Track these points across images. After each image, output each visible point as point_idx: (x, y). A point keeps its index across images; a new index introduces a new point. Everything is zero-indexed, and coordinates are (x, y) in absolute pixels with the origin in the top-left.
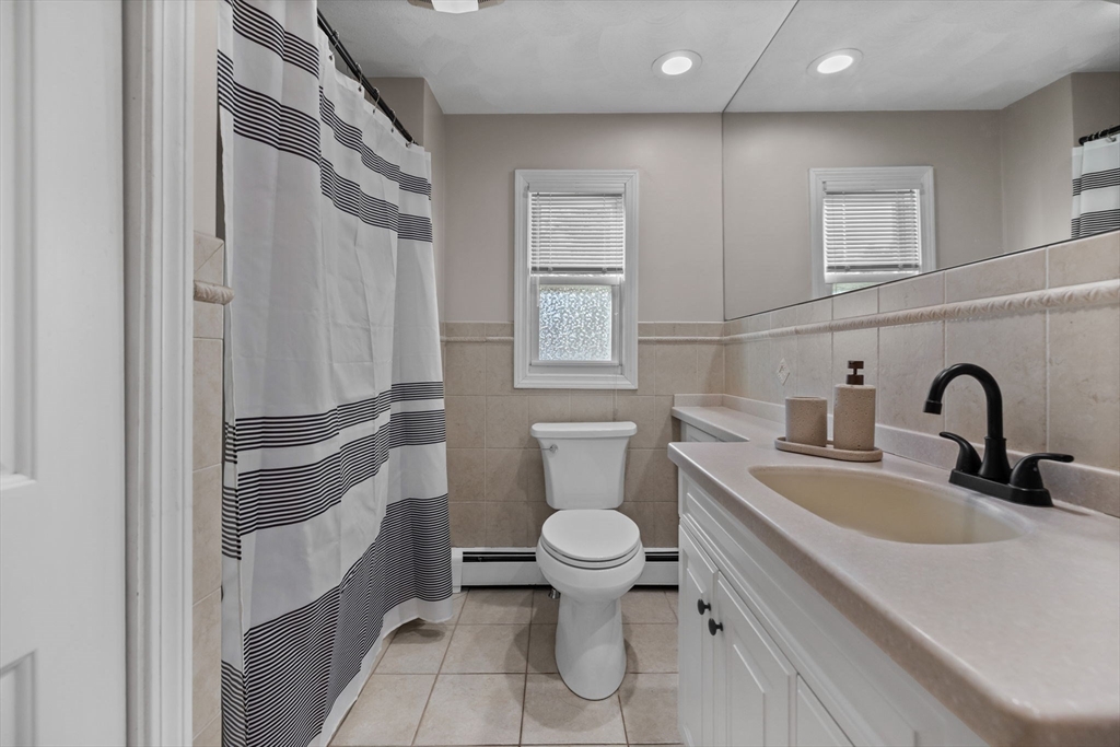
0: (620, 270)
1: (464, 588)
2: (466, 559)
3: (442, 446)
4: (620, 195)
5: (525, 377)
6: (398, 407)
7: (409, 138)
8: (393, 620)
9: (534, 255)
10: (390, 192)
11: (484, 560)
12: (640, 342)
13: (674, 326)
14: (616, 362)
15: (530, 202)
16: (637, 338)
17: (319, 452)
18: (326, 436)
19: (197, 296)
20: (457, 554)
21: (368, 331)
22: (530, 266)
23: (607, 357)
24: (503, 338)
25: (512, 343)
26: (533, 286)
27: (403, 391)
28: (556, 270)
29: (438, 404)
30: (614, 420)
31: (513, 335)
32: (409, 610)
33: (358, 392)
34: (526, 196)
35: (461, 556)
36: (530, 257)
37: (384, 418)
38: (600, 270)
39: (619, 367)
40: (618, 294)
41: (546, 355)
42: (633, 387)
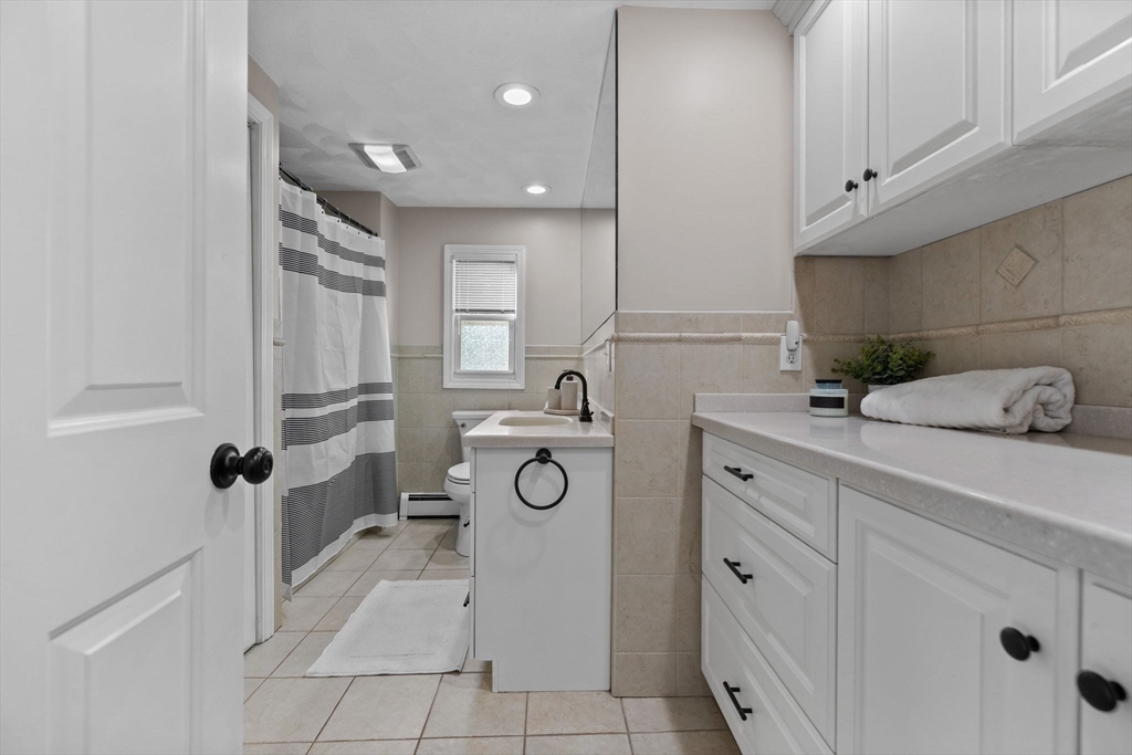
0: (513, 311)
1: (409, 517)
2: (410, 499)
3: (391, 423)
4: (513, 262)
5: (451, 381)
6: (363, 398)
7: (370, 232)
8: (360, 524)
9: (456, 301)
10: (358, 270)
11: (422, 499)
12: (526, 358)
13: (549, 348)
14: (512, 371)
15: (454, 266)
16: (525, 356)
17: (318, 412)
18: (321, 406)
19: (275, 344)
20: (405, 496)
21: (343, 353)
22: (454, 308)
23: (505, 368)
24: (436, 356)
25: (442, 358)
26: (456, 320)
27: (366, 388)
28: (471, 311)
29: (389, 397)
30: (509, 409)
31: (442, 353)
32: (371, 521)
33: (338, 386)
34: (452, 262)
35: (407, 497)
36: (454, 302)
37: (354, 402)
38: (499, 311)
39: (512, 375)
40: (513, 326)
41: (466, 366)
42: (523, 388)
